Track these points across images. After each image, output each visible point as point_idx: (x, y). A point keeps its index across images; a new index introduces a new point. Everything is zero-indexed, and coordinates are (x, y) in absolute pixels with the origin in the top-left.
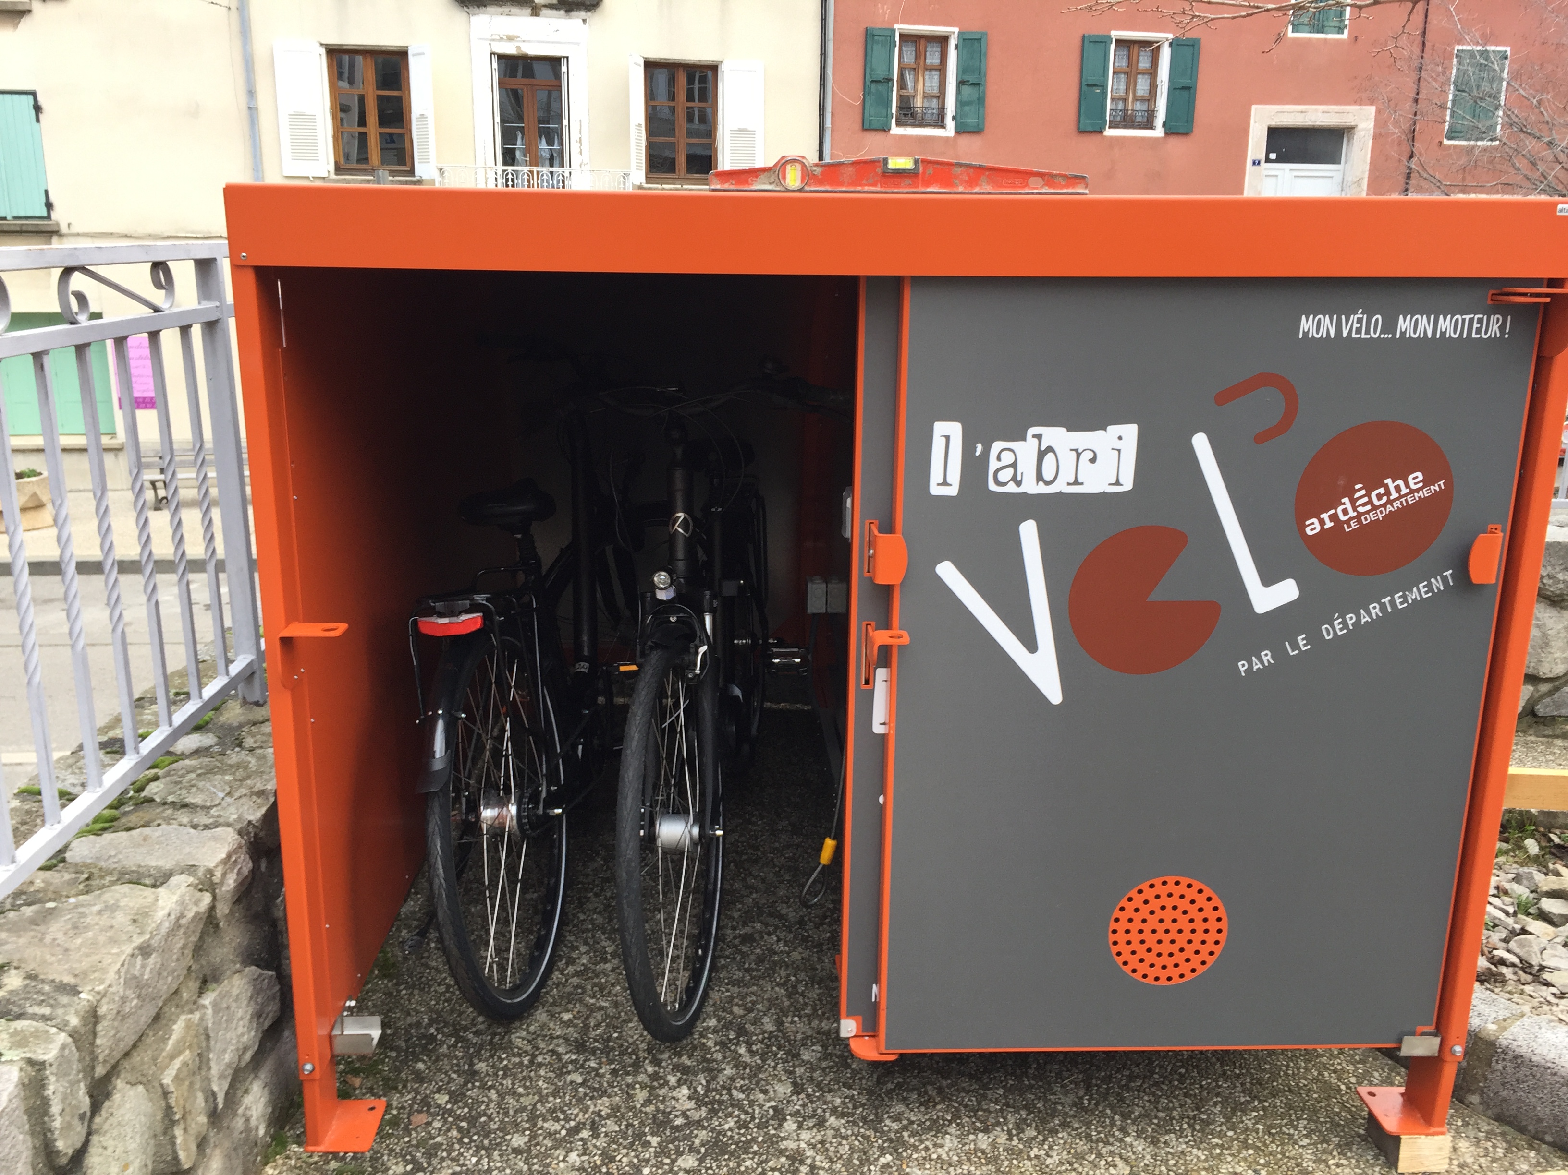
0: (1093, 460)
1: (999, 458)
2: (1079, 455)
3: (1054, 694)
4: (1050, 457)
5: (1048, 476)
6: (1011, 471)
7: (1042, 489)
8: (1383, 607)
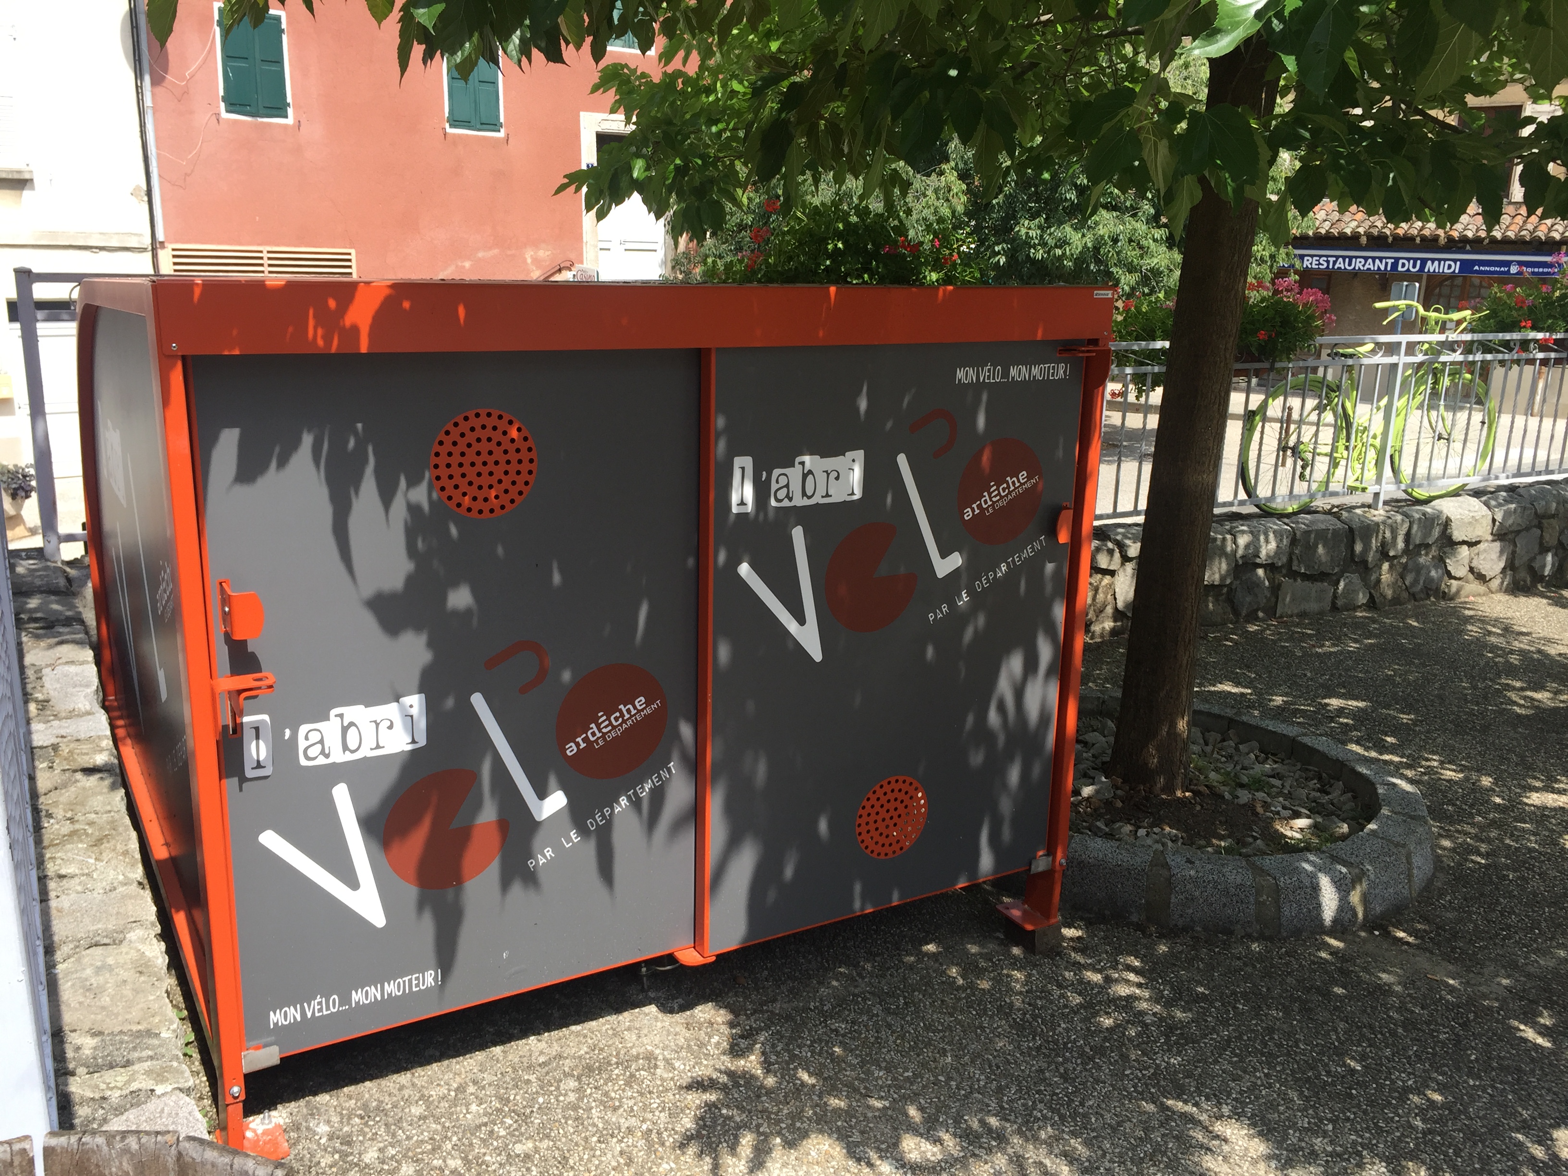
0: (837, 478)
1: (777, 482)
2: (828, 475)
3: (817, 656)
4: (810, 477)
5: (809, 493)
6: (785, 490)
7: (806, 502)
8: (1008, 564)
